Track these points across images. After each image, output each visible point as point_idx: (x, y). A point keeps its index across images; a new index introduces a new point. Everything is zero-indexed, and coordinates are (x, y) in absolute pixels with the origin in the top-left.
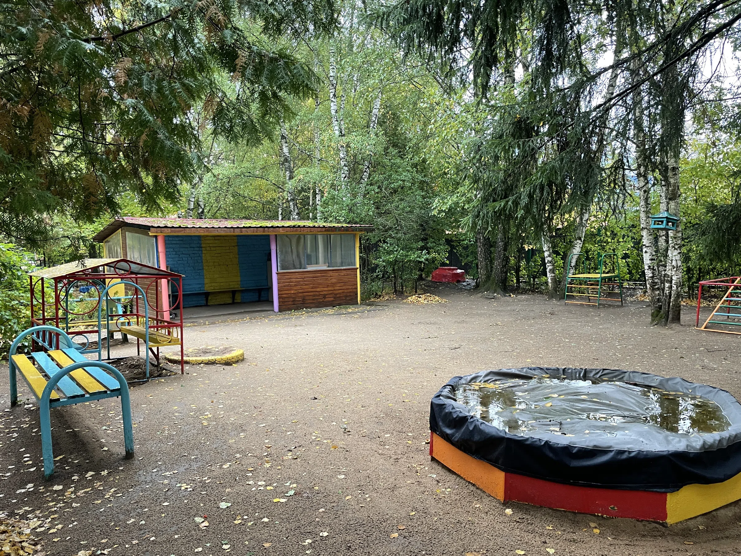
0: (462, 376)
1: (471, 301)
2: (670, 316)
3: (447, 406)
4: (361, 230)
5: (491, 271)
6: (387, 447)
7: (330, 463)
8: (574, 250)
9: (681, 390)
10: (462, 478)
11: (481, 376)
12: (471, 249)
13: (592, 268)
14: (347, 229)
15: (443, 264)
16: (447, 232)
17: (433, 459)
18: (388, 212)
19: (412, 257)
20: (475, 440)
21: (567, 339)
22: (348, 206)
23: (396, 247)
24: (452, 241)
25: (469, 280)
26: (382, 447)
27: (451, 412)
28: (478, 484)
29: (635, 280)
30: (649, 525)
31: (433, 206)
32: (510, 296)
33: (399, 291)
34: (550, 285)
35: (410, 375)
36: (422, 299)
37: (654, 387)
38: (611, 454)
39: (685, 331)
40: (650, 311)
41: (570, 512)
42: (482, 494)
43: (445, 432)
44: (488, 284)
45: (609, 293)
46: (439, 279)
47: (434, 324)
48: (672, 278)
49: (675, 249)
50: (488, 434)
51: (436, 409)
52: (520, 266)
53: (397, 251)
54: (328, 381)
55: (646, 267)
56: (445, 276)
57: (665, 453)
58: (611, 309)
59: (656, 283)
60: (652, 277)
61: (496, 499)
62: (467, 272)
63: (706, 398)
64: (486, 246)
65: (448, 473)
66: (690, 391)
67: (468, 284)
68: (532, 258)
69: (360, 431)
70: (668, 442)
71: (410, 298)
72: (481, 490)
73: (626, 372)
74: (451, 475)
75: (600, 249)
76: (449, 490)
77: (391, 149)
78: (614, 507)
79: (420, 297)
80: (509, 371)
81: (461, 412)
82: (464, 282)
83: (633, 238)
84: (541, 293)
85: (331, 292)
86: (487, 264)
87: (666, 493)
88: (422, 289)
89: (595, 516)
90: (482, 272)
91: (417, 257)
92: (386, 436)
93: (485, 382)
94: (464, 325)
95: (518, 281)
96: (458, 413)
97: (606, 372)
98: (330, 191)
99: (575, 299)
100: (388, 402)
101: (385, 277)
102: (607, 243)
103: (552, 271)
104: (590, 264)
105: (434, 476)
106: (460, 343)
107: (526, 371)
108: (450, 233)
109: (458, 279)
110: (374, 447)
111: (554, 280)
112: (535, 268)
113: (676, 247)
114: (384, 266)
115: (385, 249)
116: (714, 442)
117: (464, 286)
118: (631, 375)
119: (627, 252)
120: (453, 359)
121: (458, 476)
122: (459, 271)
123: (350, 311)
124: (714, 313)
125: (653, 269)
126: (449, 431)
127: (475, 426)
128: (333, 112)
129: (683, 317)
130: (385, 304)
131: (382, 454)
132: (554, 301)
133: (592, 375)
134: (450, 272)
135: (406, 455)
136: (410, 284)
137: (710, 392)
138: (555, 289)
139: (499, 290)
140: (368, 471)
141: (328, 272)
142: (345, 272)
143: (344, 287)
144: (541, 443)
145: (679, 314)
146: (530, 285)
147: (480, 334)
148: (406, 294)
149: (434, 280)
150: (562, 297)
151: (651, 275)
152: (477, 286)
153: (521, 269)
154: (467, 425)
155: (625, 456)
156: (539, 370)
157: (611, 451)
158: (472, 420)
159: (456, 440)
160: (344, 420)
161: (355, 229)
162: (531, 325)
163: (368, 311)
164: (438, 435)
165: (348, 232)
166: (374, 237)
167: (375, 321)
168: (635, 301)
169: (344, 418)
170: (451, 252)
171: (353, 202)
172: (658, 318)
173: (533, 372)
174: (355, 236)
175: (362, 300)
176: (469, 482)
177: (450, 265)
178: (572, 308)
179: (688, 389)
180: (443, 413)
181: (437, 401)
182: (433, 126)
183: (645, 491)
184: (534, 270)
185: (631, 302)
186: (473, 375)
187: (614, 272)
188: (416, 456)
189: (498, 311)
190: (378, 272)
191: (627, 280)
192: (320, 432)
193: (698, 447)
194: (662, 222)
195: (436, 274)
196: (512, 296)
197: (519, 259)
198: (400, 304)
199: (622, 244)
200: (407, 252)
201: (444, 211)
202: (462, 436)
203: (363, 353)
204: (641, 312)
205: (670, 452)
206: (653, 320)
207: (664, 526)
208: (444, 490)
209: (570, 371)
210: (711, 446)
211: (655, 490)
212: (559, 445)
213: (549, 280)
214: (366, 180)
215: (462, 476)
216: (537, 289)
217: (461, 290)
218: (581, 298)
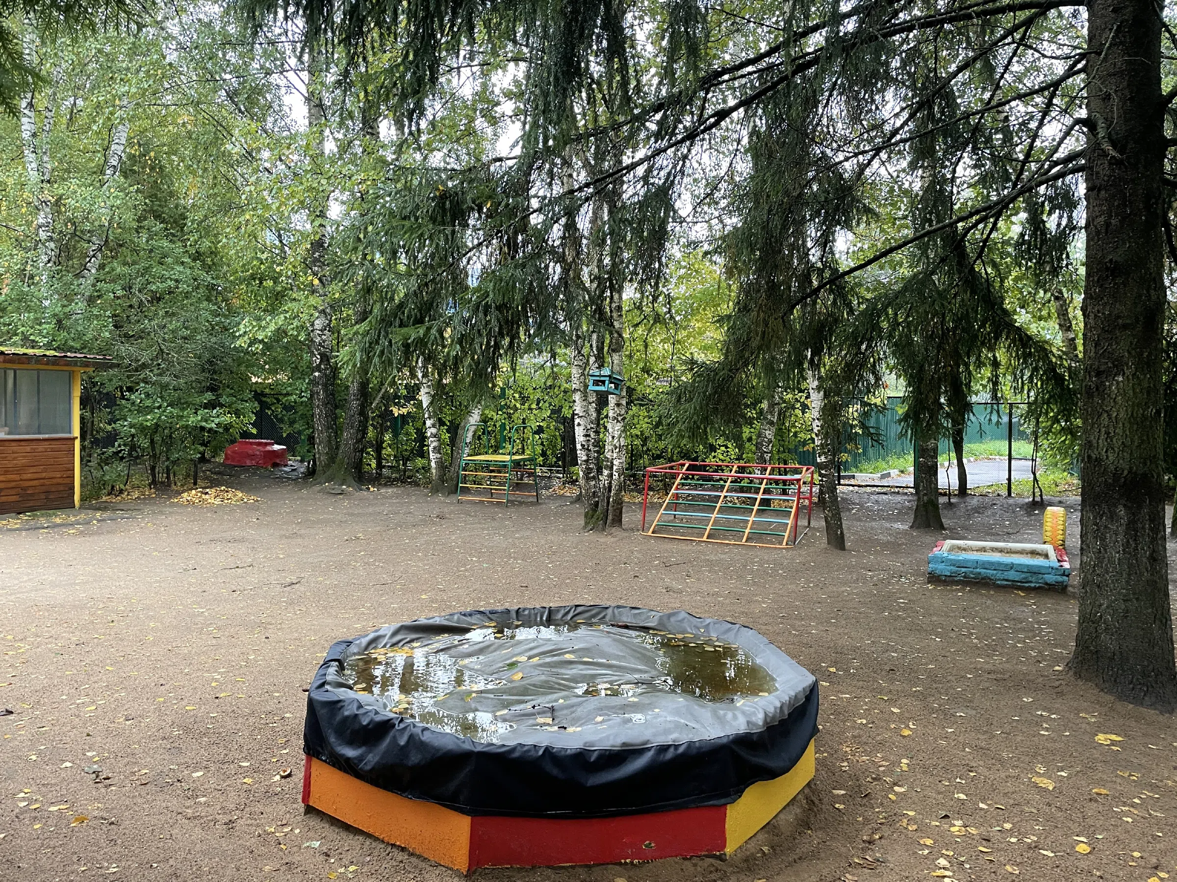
0: (350, 639)
1: (302, 498)
2: (610, 517)
3: (346, 704)
4: (86, 365)
5: (337, 448)
6: (203, 800)
7: (75, 858)
8: (470, 418)
9: (689, 630)
10: (376, 839)
11: (384, 636)
12: (301, 410)
13: (492, 446)
14: (55, 361)
15: (245, 435)
16: (254, 380)
17: (310, 810)
18: (141, 335)
19: (192, 419)
20: (410, 763)
21: (474, 556)
22: (55, 315)
23: (159, 400)
24: (263, 394)
25: (295, 464)
26: (189, 803)
27: (356, 715)
28: (412, 846)
29: (551, 466)
30: (700, 863)
31: (239, 330)
32: (368, 489)
33: (162, 483)
34: (434, 471)
35: (214, 641)
36: (212, 497)
37: (654, 629)
38: (649, 755)
39: (630, 537)
40: (580, 510)
41: (581, 866)
42: (422, 865)
43: (342, 756)
44: (331, 470)
45: (517, 484)
46: (239, 461)
47: (242, 540)
48: (612, 463)
49: (618, 421)
50: (437, 750)
51: (322, 712)
52: (383, 442)
53: (159, 407)
54: (31, 670)
55: (579, 446)
56: (252, 456)
57: (725, 740)
58: (523, 509)
59: (591, 469)
60: (587, 461)
61: (451, 869)
62: (291, 450)
63: (724, 640)
64: (329, 406)
65: (344, 834)
66: (702, 630)
67: (293, 470)
68: (402, 429)
69: (134, 773)
70: (721, 720)
71: (185, 495)
72: (419, 857)
73: (607, 608)
74: (351, 837)
75: (505, 419)
76: (352, 868)
77: (150, 222)
78: (650, 844)
79: (207, 493)
80: (431, 622)
81: (377, 713)
82: (286, 465)
83: (550, 404)
84: (417, 484)
85: (13, 484)
86: (330, 437)
87: (725, 805)
88: (207, 478)
89: (620, 864)
90: (320, 449)
91: (201, 421)
92: (195, 775)
93: (393, 645)
94: (299, 540)
95: (380, 466)
96: (372, 715)
97: (579, 609)
98: (15, 284)
99: (471, 493)
100: (184, 703)
101: (133, 455)
102: (516, 409)
103: (437, 450)
104: (489, 440)
105: (317, 844)
106: (298, 575)
107: (459, 618)
108: (260, 380)
109: (276, 461)
110: (174, 803)
111: (441, 464)
112: (406, 445)
113: (620, 418)
114: (133, 436)
115: (133, 404)
116: (776, 711)
117: (286, 472)
118: (616, 611)
119: (541, 424)
120: (291, 603)
121: (368, 835)
122: (276, 447)
123: (58, 521)
124: (662, 511)
125: (588, 449)
126: (350, 753)
127: (411, 737)
128: (26, 135)
129: (625, 518)
130: (132, 506)
131: (195, 818)
132: (440, 497)
133: (559, 616)
134: (261, 448)
135: (247, 809)
136: (181, 470)
137: (729, 630)
138: (442, 478)
139: (350, 480)
140: (171, 862)
141: (7, 444)
142: (46, 445)
143: (44, 475)
144: (537, 752)
145: (621, 513)
146: (399, 471)
147: (332, 556)
148: (174, 487)
149: (229, 462)
150: (454, 490)
151: (585, 458)
152: (311, 473)
153: (384, 445)
154: (394, 737)
155: (670, 754)
156: (479, 616)
157: (649, 749)
158: (402, 726)
159: (368, 767)
160: (89, 754)
161: (74, 362)
162: (412, 538)
163: (99, 521)
164: (325, 761)
165: (57, 368)
166: (110, 380)
167: (117, 539)
168: (552, 495)
169: (91, 749)
170: (260, 415)
171: (67, 310)
172: (594, 520)
173: (468, 619)
174: (71, 376)
175: (83, 499)
176: (393, 845)
177: (259, 436)
178: (468, 507)
179: (698, 628)
180: (338, 718)
181: (320, 696)
182: (253, 188)
183: (697, 807)
184: (405, 447)
185: (548, 497)
186: (371, 636)
187: (523, 453)
188: (268, 809)
189: (352, 514)
190: (119, 446)
191: (540, 466)
192: (35, 788)
193: (761, 723)
194: (603, 382)
195: (234, 452)
196: (372, 489)
197: (382, 430)
198: (165, 506)
199: (535, 412)
200: (183, 409)
201: (261, 341)
202: (381, 758)
203: (101, 606)
204: (564, 512)
205: (731, 737)
206: (587, 524)
207: (722, 860)
208: (342, 870)
209: (526, 612)
210: (773, 718)
211: (711, 803)
212: (569, 751)
213: (433, 464)
214: (93, 271)
215: (377, 834)
216: (409, 477)
217: (281, 480)
218: (478, 492)
